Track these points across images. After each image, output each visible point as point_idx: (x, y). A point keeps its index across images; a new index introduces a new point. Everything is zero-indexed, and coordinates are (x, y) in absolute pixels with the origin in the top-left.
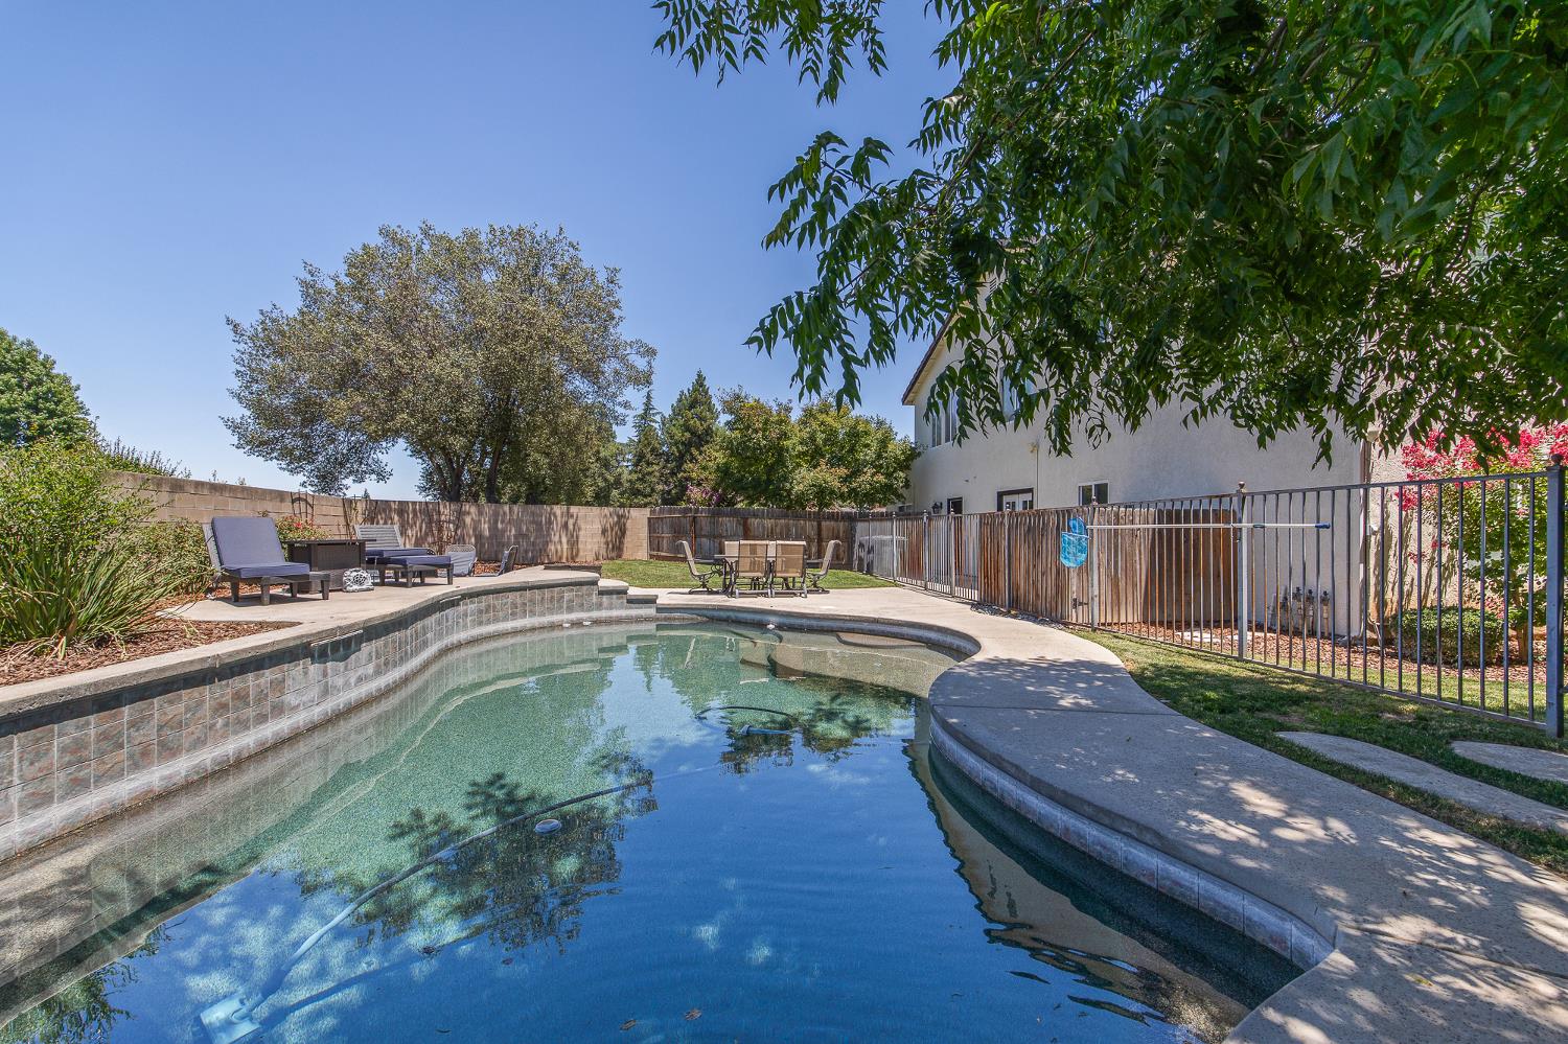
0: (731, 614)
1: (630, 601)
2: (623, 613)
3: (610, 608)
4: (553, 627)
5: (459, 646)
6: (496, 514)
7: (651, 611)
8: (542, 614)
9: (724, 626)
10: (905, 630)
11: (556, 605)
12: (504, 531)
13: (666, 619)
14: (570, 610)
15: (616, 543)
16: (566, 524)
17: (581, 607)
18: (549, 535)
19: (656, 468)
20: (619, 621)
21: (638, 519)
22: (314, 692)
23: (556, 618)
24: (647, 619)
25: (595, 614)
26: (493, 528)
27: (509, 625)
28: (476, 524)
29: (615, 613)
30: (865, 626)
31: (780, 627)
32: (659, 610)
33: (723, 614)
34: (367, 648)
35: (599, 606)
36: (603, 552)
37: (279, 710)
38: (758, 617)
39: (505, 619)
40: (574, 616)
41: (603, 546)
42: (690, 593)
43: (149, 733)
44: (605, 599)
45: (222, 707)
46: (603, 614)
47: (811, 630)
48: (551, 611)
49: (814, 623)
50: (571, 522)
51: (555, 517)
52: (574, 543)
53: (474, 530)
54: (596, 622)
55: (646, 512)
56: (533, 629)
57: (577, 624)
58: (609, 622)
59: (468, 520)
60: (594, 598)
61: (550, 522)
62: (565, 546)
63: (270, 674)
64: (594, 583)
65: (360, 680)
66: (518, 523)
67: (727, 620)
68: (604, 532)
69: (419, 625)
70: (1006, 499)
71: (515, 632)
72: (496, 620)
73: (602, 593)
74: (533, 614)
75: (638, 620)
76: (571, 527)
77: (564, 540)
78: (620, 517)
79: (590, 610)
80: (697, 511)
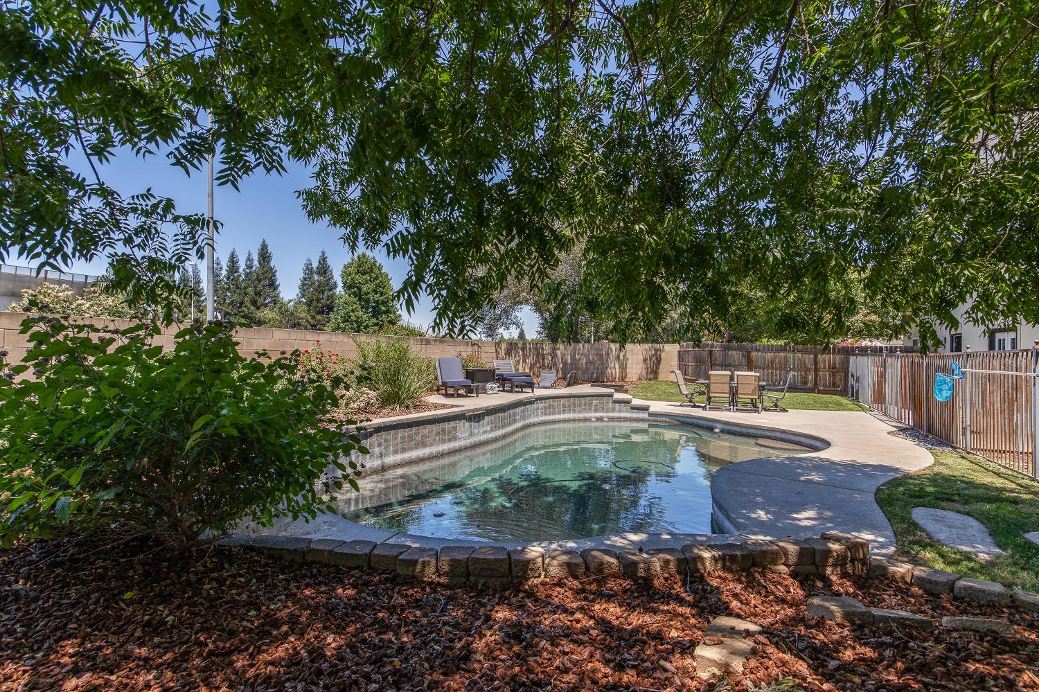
0: (695, 421)
1: (633, 408)
2: (628, 415)
3: (620, 411)
4: (586, 420)
5: (534, 425)
6: (575, 350)
7: (645, 415)
8: (580, 412)
10: (802, 440)
11: (588, 407)
12: (580, 359)
13: (654, 421)
14: (596, 411)
15: (653, 367)
16: (618, 357)
17: (602, 410)
18: (607, 362)
20: (626, 420)
21: (671, 351)
22: (467, 434)
23: (588, 415)
24: (642, 420)
25: (611, 415)
26: (573, 358)
27: (562, 417)
28: (563, 355)
29: (623, 415)
30: (778, 435)
31: (722, 431)
32: (650, 415)
33: (690, 421)
34: (487, 419)
35: (613, 410)
36: (644, 373)
37: (455, 438)
38: (710, 424)
39: (559, 413)
40: (598, 415)
41: (644, 371)
42: (681, 406)
44: (617, 406)
45: (438, 434)
46: (616, 415)
47: (742, 435)
48: (585, 410)
49: (744, 430)
50: (622, 354)
51: (611, 350)
52: (623, 368)
53: (562, 360)
54: (612, 419)
55: (676, 347)
56: (574, 420)
57: (600, 419)
58: (619, 419)
59: (558, 353)
60: (610, 405)
61: (608, 354)
62: (618, 371)
63: (452, 424)
64: (611, 395)
65: (484, 432)
66: (587, 356)
67: (691, 424)
68: (645, 360)
69: (511, 411)
71: (565, 421)
72: (554, 413)
73: (615, 402)
74: (574, 411)
75: (638, 420)
76: (622, 357)
77: (617, 366)
78: (656, 350)
79: (608, 412)
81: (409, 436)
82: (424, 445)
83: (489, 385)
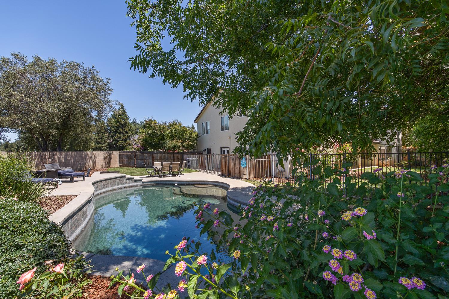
0: (164, 182)
1: (135, 181)
2: (133, 184)
3: (129, 183)
4: (114, 190)
6: (66, 155)
7: (141, 183)
8: (111, 187)
9: (162, 185)
10: (210, 183)
11: (115, 184)
12: (70, 160)
13: (145, 185)
14: (118, 185)
15: (108, 161)
16: (91, 157)
17: (121, 184)
18: (86, 160)
19: (106, 134)
20: (132, 186)
21: (116, 155)
22: (89, 211)
23: (114, 187)
24: (140, 186)
25: (125, 185)
26: (66, 159)
28: (59, 159)
29: (130, 185)
30: (200, 183)
31: (178, 185)
32: (143, 183)
35: (126, 183)
36: (104, 165)
37: (87, 216)
38: (172, 182)
39: (102, 189)
40: (119, 186)
41: (104, 163)
44: (128, 181)
45: (83, 215)
46: (127, 185)
47: (187, 185)
48: (113, 185)
49: (187, 183)
50: (93, 156)
51: (88, 155)
52: (94, 162)
53: (59, 160)
54: (125, 187)
55: (118, 152)
56: (109, 191)
57: (120, 188)
58: (129, 187)
59: (56, 157)
60: (125, 181)
61: (86, 157)
62: (91, 164)
63: (86, 207)
64: (125, 177)
66: (74, 158)
67: (163, 184)
68: (104, 158)
70: (223, 149)
71: (104, 193)
72: (100, 189)
73: (127, 179)
74: (108, 187)
75: (137, 186)
76: (93, 158)
77: (91, 162)
78: (110, 154)
79: (124, 184)
80: (136, 152)
81: (73, 223)
83: (56, 180)
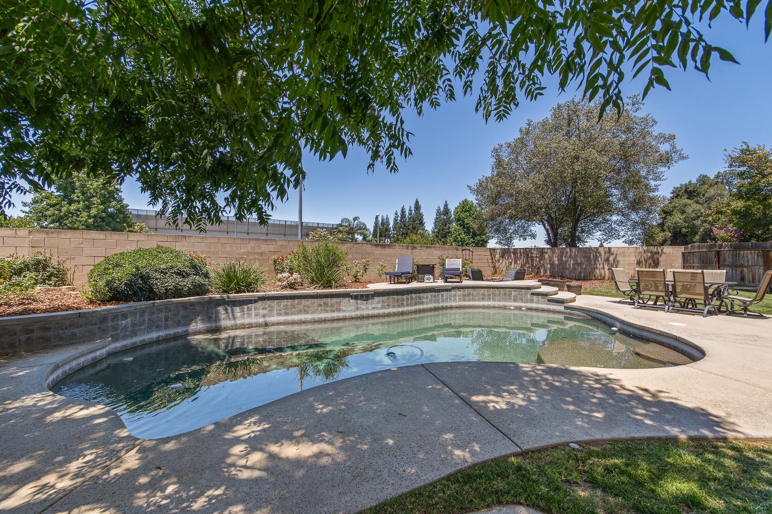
0: (602, 317)
1: (549, 301)
2: (545, 306)
3: (538, 302)
4: (505, 308)
5: (451, 308)
7: (561, 308)
8: (499, 301)
11: (508, 297)
13: (569, 314)
14: (515, 300)
17: (522, 300)
18: (595, 264)
20: (543, 310)
21: (673, 252)
22: (353, 308)
23: (507, 304)
24: (559, 312)
25: (529, 305)
26: (560, 259)
27: (481, 303)
28: (550, 258)
29: (541, 306)
32: (568, 308)
33: (599, 316)
34: (377, 299)
35: (532, 301)
37: (339, 310)
38: (612, 321)
39: (479, 300)
40: (517, 304)
42: (619, 302)
43: (301, 307)
44: (535, 298)
45: (320, 305)
46: (534, 305)
48: (504, 300)
51: (600, 255)
53: (550, 261)
54: (529, 309)
55: (681, 248)
56: (494, 307)
57: (520, 308)
58: (537, 310)
59: (546, 256)
60: (529, 296)
61: (596, 257)
62: (607, 271)
63: (335, 300)
65: (374, 308)
66: (574, 258)
67: (600, 321)
68: (639, 262)
69: (422, 295)
71: (484, 307)
73: (533, 294)
74: (494, 300)
75: (554, 312)
76: (612, 260)
77: (606, 267)
78: (653, 254)
79: (526, 302)
80: (721, 246)
81: (292, 305)
82: (306, 312)
83: (426, 276)
